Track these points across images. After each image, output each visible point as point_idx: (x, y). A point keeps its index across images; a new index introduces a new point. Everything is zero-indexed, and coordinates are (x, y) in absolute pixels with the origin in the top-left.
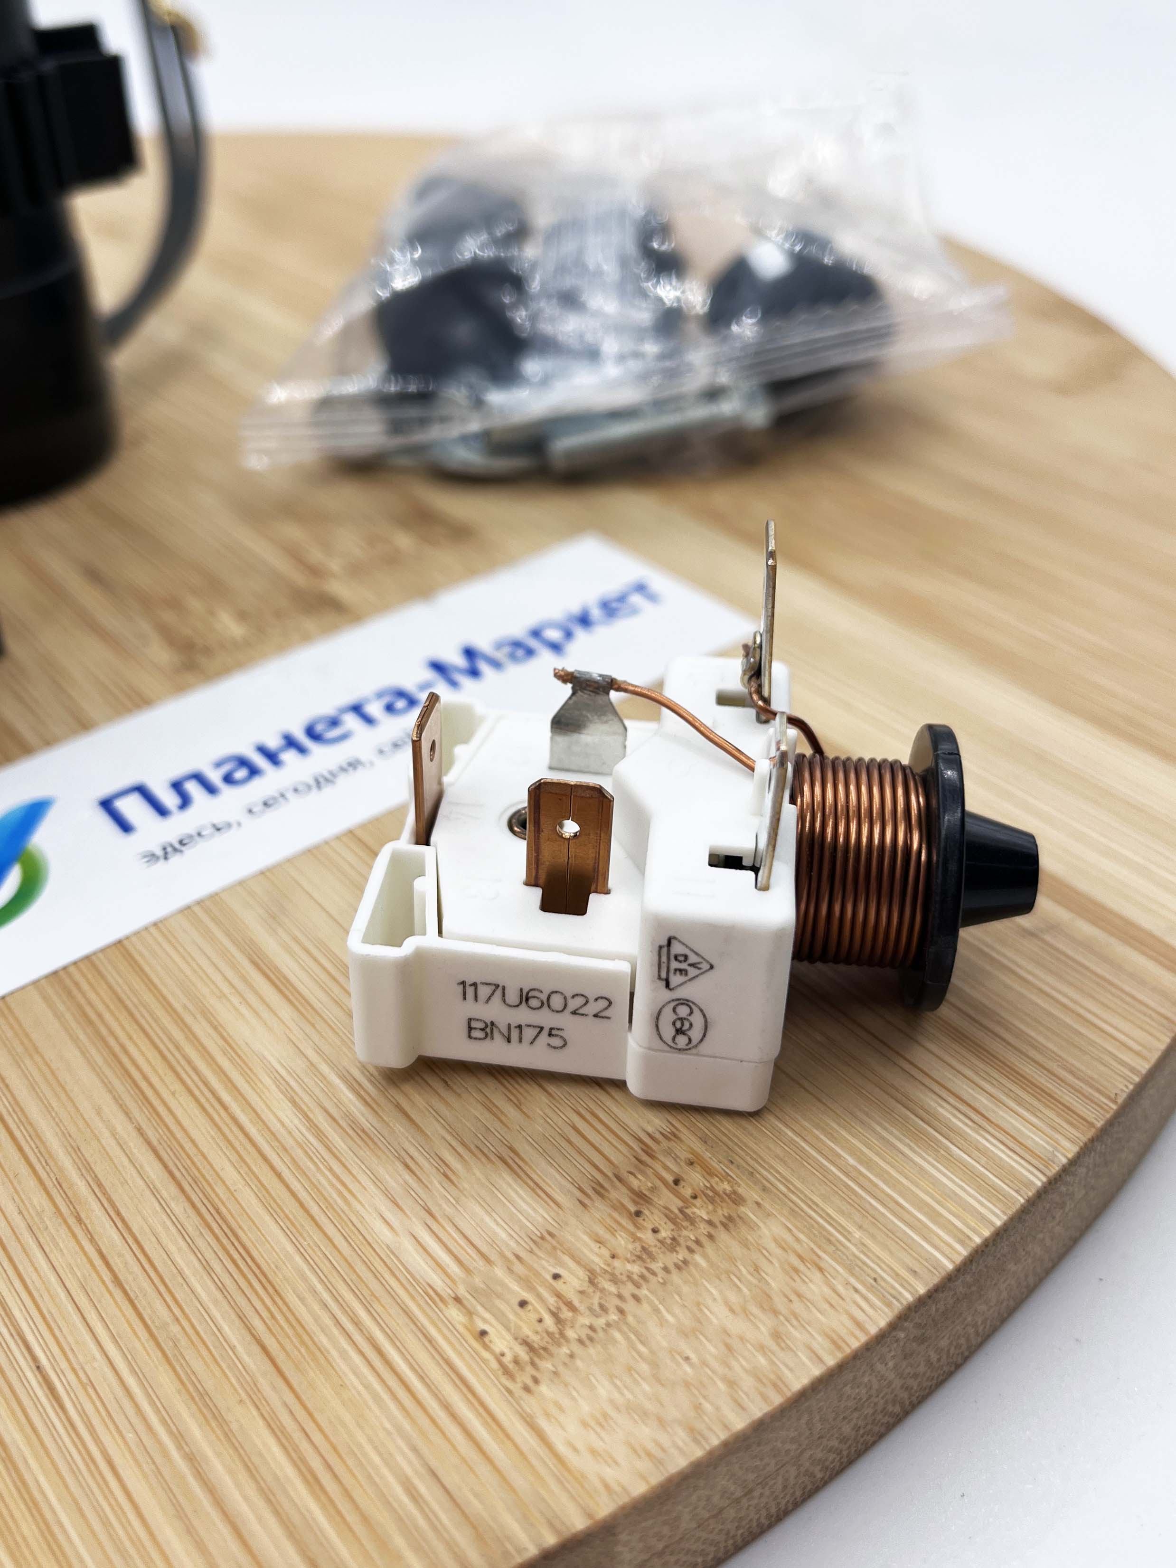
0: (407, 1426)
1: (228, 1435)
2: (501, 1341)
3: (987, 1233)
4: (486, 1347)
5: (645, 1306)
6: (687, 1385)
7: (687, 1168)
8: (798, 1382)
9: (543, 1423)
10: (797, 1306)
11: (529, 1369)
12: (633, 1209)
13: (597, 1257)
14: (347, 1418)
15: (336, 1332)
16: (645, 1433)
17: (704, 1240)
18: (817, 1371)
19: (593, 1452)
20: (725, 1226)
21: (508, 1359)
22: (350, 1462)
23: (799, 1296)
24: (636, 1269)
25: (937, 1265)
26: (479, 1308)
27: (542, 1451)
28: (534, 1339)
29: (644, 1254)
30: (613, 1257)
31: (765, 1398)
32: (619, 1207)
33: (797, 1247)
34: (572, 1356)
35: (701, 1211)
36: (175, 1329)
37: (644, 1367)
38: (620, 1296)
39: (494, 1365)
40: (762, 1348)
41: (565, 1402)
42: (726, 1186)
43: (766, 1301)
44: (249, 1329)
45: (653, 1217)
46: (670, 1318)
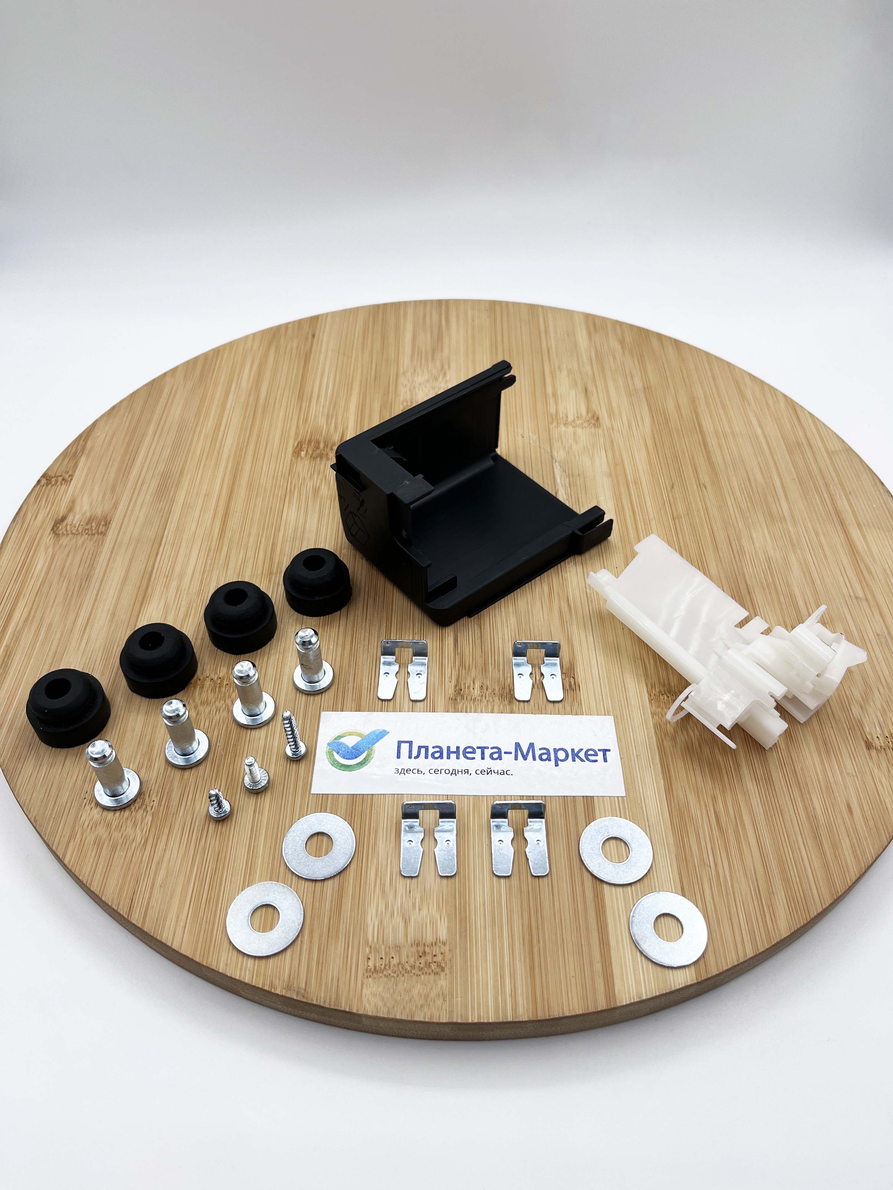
0: (341, 966)
1: (311, 942)
2: (371, 963)
3: (485, 1021)
4: (367, 962)
5: (403, 978)
6: (396, 1001)
7: (440, 954)
8: (417, 1018)
9: (364, 986)
10: (432, 1003)
11: (371, 973)
12: (421, 954)
13: (404, 960)
14: (332, 957)
15: (344, 935)
16: (380, 1004)
17: (428, 973)
18: (422, 1020)
19: (368, 1000)
20: (435, 974)
21: (369, 968)
22: (327, 965)
23: (434, 1001)
24: (409, 968)
25: (467, 1019)
26: (373, 953)
27: (360, 992)
28: (378, 968)
29: (413, 967)
30: (407, 962)
31: (408, 1016)
32: (418, 952)
33: (444, 990)
34: (381, 977)
35: (433, 966)
36: (317, 910)
37: (392, 991)
38: (400, 972)
39: (366, 967)
40: (416, 1006)
41: (372, 985)
42: (443, 965)
43: (427, 996)
44: (330, 922)
45: (422, 960)
46: (405, 985)
